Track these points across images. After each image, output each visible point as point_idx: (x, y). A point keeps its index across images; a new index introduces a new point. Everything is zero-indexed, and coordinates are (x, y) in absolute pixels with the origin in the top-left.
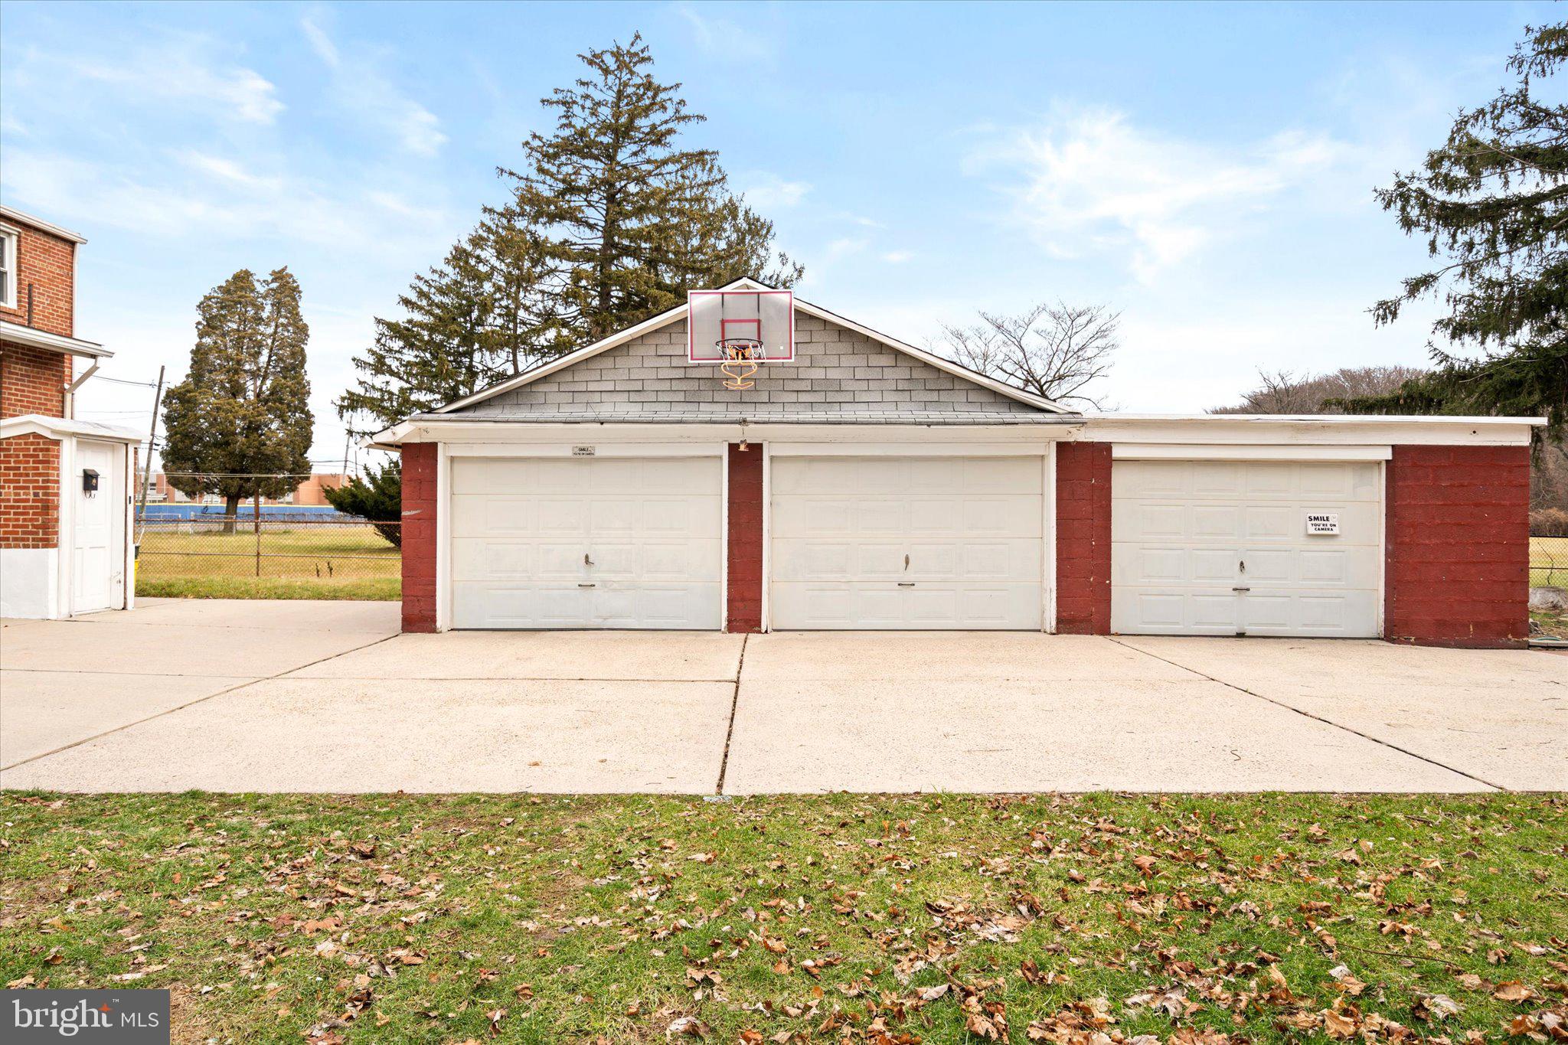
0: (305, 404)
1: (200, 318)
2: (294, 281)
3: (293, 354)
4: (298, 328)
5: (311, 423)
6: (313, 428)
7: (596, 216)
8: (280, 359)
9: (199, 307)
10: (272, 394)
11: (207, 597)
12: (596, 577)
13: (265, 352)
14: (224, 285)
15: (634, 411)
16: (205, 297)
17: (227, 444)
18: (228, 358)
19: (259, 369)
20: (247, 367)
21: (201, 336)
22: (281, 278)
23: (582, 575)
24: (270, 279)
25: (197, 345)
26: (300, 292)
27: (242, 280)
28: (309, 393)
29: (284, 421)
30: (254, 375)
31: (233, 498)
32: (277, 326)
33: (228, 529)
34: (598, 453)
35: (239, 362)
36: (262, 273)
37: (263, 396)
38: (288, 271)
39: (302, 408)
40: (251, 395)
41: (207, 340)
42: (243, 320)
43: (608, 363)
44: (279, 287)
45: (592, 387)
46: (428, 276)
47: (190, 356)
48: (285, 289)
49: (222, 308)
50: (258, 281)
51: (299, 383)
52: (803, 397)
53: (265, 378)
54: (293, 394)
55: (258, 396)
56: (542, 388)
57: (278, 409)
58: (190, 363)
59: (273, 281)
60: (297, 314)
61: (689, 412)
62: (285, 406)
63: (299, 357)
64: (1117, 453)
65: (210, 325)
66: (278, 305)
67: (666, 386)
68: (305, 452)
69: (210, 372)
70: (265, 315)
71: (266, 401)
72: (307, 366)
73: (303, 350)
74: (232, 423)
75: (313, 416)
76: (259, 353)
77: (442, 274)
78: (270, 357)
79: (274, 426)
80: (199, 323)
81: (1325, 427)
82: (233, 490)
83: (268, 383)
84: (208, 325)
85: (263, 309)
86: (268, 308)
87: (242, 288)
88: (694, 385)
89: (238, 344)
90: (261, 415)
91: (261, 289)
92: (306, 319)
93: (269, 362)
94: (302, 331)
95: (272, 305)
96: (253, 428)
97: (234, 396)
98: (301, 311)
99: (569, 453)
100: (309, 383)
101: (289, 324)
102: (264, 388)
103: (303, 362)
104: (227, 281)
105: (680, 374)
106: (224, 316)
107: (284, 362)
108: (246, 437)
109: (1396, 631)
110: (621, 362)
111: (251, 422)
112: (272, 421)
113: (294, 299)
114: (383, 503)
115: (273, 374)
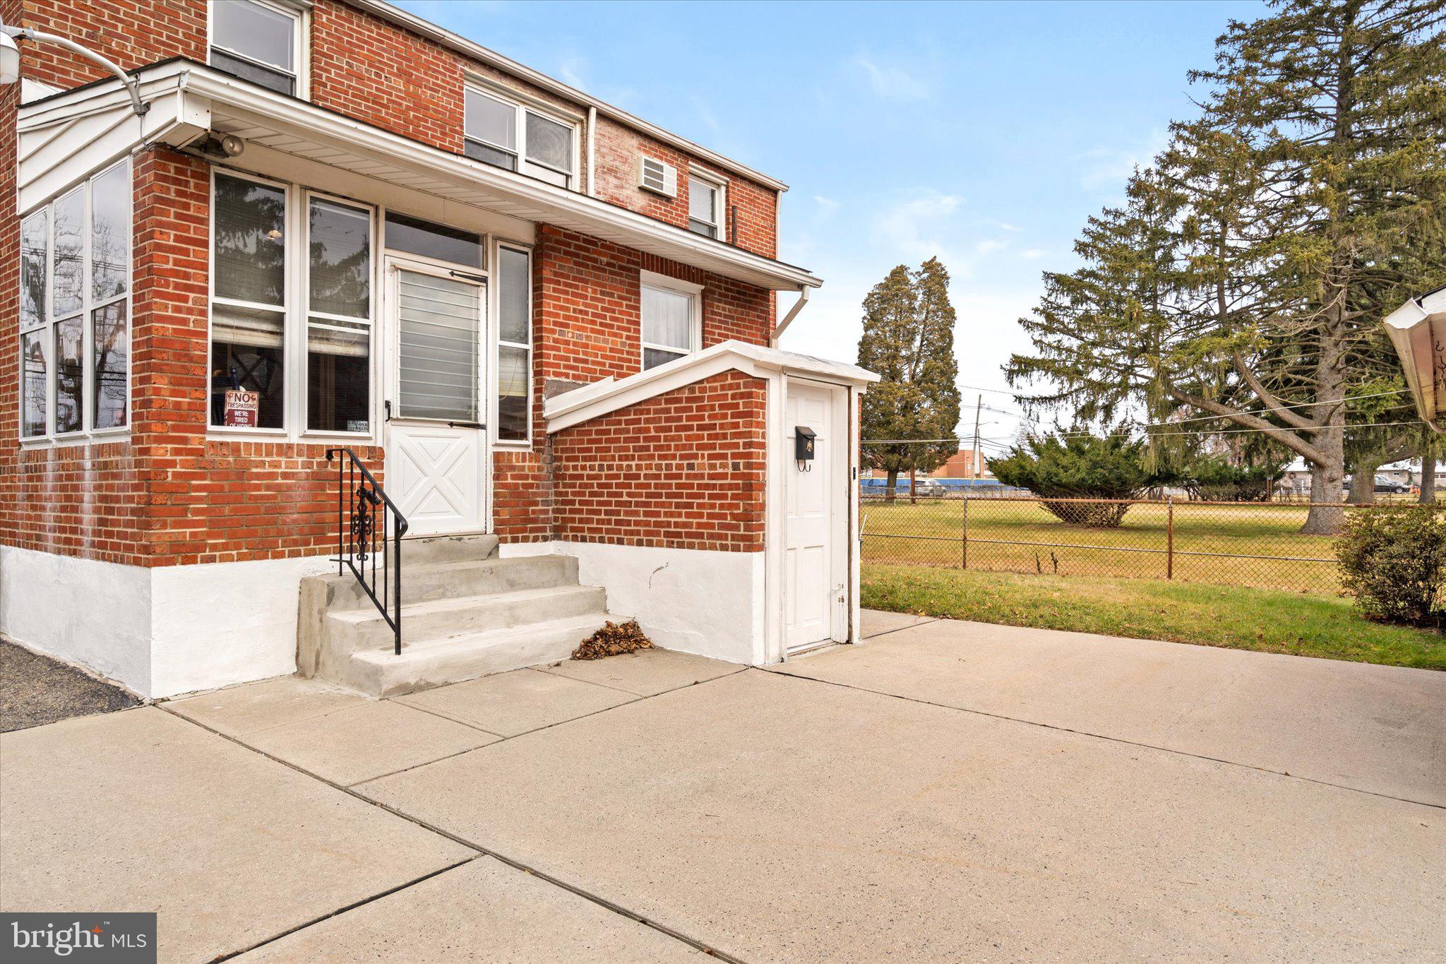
0: (953, 383)
1: (865, 314)
2: (943, 269)
3: (942, 337)
4: (946, 312)
5: (959, 401)
6: (960, 405)
7: (1326, 103)
8: (930, 343)
9: (864, 303)
10: (924, 376)
11: (944, 616)
13: (918, 338)
14: (883, 281)
16: (869, 294)
17: (889, 423)
18: (888, 347)
19: (913, 353)
20: (903, 353)
21: (866, 329)
22: (930, 268)
24: (921, 270)
25: (864, 338)
26: (948, 278)
27: (898, 274)
28: (956, 372)
29: (935, 400)
30: (909, 359)
31: (892, 472)
32: (928, 313)
33: (890, 500)
35: (897, 349)
36: (915, 266)
37: (917, 378)
38: (938, 260)
39: (950, 388)
40: (906, 378)
41: (871, 332)
42: (900, 311)
44: (929, 277)
46: (1102, 219)
47: (857, 347)
48: (935, 275)
49: (883, 302)
50: (911, 274)
51: (948, 363)
53: (918, 361)
54: (943, 373)
55: (913, 377)
57: (930, 389)
58: (858, 353)
59: (924, 272)
60: (946, 299)
62: (936, 386)
63: (947, 338)
65: (873, 320)
66: (929, 293)
68: (953, 428)
69: (873, 360)
70: (917, 304)
71: (919, 383)
72: (954, 348)
73: (950, 332)
74: (891, 404)
75: (960, 393)
76: (913, 339)
77: (1118, 214)
78: (922, 341)
79: (925, 405)
80: (864, 318)
82: (893, 465)
83: (921, 365)
84: (872, 318)
85: (915, 298)
86: (920, 297)
87: (899, 282)
89: (895, 333)
90: (915, 395)
91: (914, 281)
92: (952, 304)
93: (921, 345)
94: (950, 315)
95: (924, 294)
96: (907, 408)
97: (893, 379)
98: (949, 296)
100: (956, 362)
101: (938, 310)
102: (918, 370)
103: (950, 344)
104: (886, 278)
106: (885, 309)
107: (934, 345)
108: (904, 416)
111: (907, 402)
112: (924, 401)
113: (942, 286)
114: (1056, 475)
115: (925, 356)
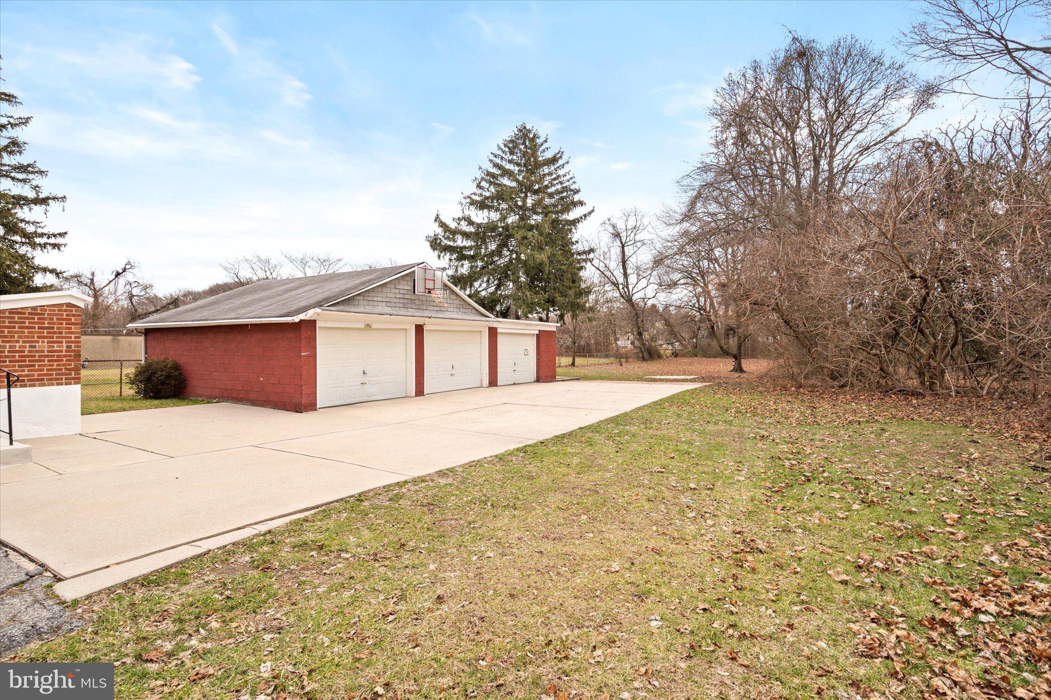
12: (366, 379)
15: (388, 310)
23: (361, 379)
34: (373, 326)
43: (380, 290)
45: (375, 299)
52: (435, 308)
56: (358, 298)
61: (403, 312)
64: (499, 331)
67: (397, 300)
81: (530, 325)
88: (405, 301)
99: (362, 326)
105: (401, 296)
109: (538, 380)
110: (384, 290)
